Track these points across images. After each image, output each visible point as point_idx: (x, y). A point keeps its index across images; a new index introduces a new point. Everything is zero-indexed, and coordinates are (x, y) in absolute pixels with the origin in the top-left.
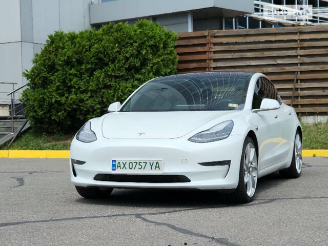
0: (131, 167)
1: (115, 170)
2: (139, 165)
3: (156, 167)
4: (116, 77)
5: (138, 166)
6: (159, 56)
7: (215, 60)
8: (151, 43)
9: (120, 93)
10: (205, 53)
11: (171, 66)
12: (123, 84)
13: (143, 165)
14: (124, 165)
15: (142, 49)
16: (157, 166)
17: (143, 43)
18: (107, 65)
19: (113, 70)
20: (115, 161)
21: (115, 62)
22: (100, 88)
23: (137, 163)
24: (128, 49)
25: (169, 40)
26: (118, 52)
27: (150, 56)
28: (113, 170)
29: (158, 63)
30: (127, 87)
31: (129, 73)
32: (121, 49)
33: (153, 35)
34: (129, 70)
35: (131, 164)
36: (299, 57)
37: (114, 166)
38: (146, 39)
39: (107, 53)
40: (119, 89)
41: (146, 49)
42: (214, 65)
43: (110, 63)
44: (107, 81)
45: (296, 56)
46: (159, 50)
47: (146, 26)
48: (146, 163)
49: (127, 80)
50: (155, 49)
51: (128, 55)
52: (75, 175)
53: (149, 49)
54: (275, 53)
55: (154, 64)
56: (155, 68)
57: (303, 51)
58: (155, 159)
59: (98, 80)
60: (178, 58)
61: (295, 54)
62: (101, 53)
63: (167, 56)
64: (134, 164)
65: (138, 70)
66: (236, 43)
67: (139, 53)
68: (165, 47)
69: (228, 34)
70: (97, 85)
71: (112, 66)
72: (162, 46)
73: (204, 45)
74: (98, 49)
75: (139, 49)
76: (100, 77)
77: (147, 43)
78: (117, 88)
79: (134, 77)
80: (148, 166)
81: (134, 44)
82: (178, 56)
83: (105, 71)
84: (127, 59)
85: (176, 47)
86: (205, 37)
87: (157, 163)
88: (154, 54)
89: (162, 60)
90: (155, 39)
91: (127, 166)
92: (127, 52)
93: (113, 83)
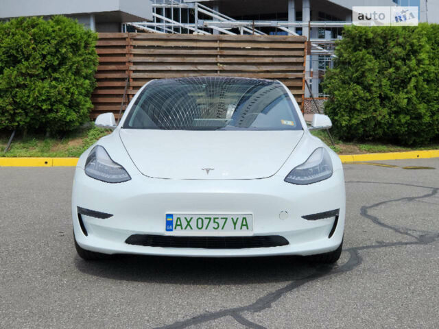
0: (200, 226)
1: (172, 230)
2: (214, 222)
3: (242, 225)
4: (31, 76)
5: (212, 224)
6: (80, 55)
7: (135, 63)
8: (71, 41)
9: (37, 93)
10: (124, 55)
11: (92, 67)
12: (39, 84)
13: (221, 222)
14: (188, 222)
15: (61, 47)
16: (244, 223)
17: (62, 41)
18: (20, 62)
19: (27, 68)
20: (171, 216)
21: (29, 59)
22: (11, 87)
23: (210, 219)
24: (44, 46)
25: (90, 40)
26: (33, 48)
27: (70, 55)
28: (167, 230)
29: (78, 62)
30: (44, 88)
31: (46, 73)
32: (36, 45)
33: (73, 33)
34: (45, 69)
35: (200, 221)
36: (219, 64)
37: (169, 223)
38: (65, 37)
39: (22, 50)
40: (34, 89)
41: (66, 47)
42: (133, 68)
43: (23, 60)
44: (20, 80)
45: (216, 64)
46: (80, 50)
47: (64, 23)
48: (226, 219)
49: (43, 80)
50: (75, 47)
51: (44, 53)
52: (85, 232)
53: (68, 47)
54: (196, 60)
55: (74, 63)
56: (74, 67)
57: (222, 58)
58: (241, 213)
59: (9, 78)
60: (99, 59)
61: (216, 61)
62: (13, 49)
63: (88, 56)
64: (206, 222)
65: (55, 70)
66: (159, 47)
67: (57, 51)
68: (86, 47)
69: (149, 37)
70: (8, 83)
71: (26, 63)
72: (83, 45)
73: (124, 47)
74: (9, 44)
75: (58, 47)
76: (11, 75)
77: (67, 41)
78: (32, 88)
79: (51, 76)
80: (230, 223)
81: (52, 41)
82: (98, 57)
83: (18, 69)
84: (44, 57)
85: (97, 47)
86: (124, 39)
87: (244, 218)
88: (74, 53)
89: (83, 60)
90: (75, 37)
91: (193, 224)
92: (43, 49)
93: (28, 82)
